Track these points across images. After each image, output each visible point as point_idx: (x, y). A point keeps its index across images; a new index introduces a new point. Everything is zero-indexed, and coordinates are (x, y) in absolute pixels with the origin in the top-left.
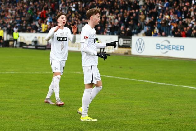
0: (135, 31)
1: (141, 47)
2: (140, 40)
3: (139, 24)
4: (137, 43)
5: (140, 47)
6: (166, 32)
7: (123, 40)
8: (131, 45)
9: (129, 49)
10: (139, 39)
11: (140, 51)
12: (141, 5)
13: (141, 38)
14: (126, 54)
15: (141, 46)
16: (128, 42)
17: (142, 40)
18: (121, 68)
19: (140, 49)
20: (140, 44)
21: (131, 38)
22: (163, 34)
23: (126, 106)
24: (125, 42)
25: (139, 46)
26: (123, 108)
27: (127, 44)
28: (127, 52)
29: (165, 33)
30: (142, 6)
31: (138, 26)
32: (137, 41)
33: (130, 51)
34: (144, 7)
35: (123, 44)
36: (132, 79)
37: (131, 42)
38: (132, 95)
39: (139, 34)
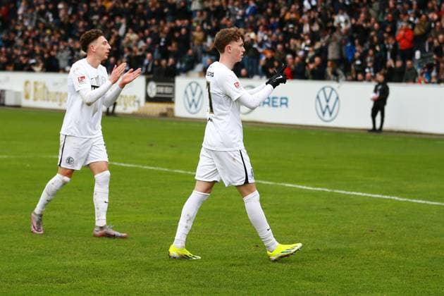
0: (184, 65)
1: (196, 100)
2: (194, 85)
3: (190, 52)
4: (186, 92)
5: (193, 100)
6: (250, 68)
7: (158, 86)
8: (174, 98)
9: (169, 106)
10: (190, 84)
11: (193, 109)
12: (196, 11)
13: (195, 82)
14: (164, 115)
15: (196, 98)
16: (168, 90)
17: (198, 85)
18: (151, 145)
19: (193, 106)
20: (194, 95)
21: (174, 82)
22: (243, 71)
23: (160, 229)
24: (161, 90)
25: (191, 98)
26: (154, 233)
27: (164, 94)
28: (165, 111)
29: (247, 70)
30: (198, 13)
31: (190, 56)
32: (187, 87)
33: (172, 110)
34: (202, 14)
35: (158, 93)
36: (176, 171)
37: (174, 90)
38: (174, 205)
39: (191, 73)
